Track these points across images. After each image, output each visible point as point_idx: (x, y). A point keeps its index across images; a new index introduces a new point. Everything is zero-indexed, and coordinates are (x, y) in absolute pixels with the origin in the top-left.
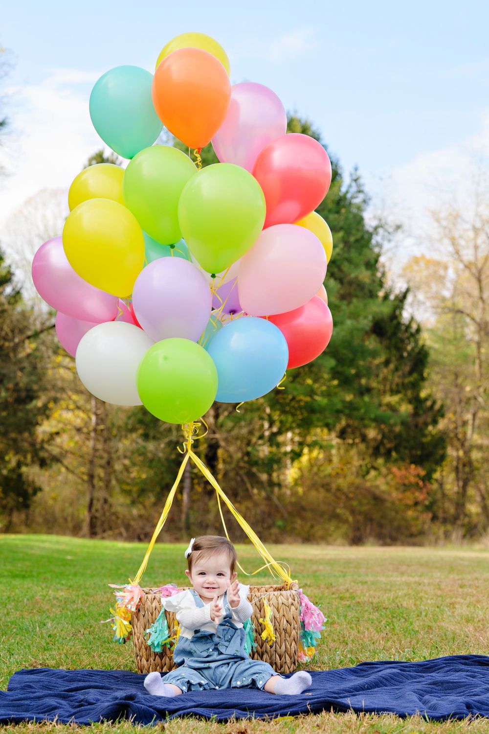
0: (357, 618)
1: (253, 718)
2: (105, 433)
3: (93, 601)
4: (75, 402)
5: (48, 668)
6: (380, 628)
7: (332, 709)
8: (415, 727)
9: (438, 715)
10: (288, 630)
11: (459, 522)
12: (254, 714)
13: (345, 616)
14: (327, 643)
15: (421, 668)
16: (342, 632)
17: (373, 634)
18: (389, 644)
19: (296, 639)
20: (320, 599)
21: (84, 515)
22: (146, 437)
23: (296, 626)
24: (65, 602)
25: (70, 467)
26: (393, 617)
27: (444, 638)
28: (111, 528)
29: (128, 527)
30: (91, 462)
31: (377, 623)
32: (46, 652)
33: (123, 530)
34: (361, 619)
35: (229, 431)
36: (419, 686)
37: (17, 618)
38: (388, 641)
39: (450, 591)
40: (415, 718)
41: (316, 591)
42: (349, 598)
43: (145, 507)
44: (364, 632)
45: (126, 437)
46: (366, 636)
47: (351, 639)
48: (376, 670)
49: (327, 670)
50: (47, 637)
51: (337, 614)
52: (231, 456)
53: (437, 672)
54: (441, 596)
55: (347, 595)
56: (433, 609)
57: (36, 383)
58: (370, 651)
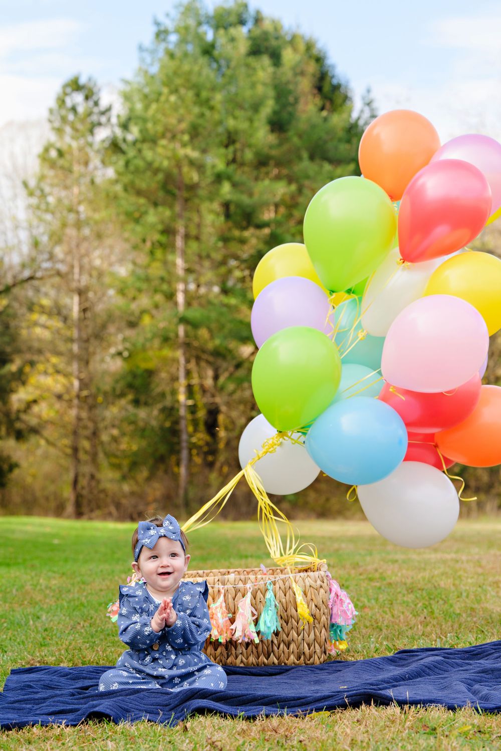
0: (390, 600)
1: (285, 714)
2: (90, 401)
3: (91, 589)
4: (54, 366)
5: (47, 665)
6: (417, 612)
7: (372, 702)
8: (466, 720)
9: (492, 706)
10: (318, 616)
11: (494, 491)
12: (286, 710)
13: (377, 600)
14: (359, 629)
15: (467, 655)
16: (374, 617)
17: (409, 618)
18: (429, 628)
19: (326, 626)
20: (346, 581)
21: (68, 493)
22: (136, 402)
23: (326, 611)
24: (60, 591)
25: (51, 439)
26: (430, 599)
27: (490, 620)
28: (99, 507)
29: (118, 505)
30: (75, 433)
31: (413, 606)
32: (43, 648)
33: (113, 509)
34: (394, 602)
35: (231, 394)
36: (466, 675)
37: (6, 611)
38: (427, 625)
39: (493, 568)
40: (467, 709)
41: (342, 572)
42: (379, 578)
43: (137, 482)
44: (399, 617)
45: (113, 403)
46: (402, 621)
47: (385, 624)
48: (417, 658)
49: (362, 659)
50: (43, 631)
51: (367, 596)
52: (233, 422)
53: (486, 658)
54: (482, 574)
55: (377, 575)
56: (475, 589)
57: (9, 344)
58: (407, 637)
